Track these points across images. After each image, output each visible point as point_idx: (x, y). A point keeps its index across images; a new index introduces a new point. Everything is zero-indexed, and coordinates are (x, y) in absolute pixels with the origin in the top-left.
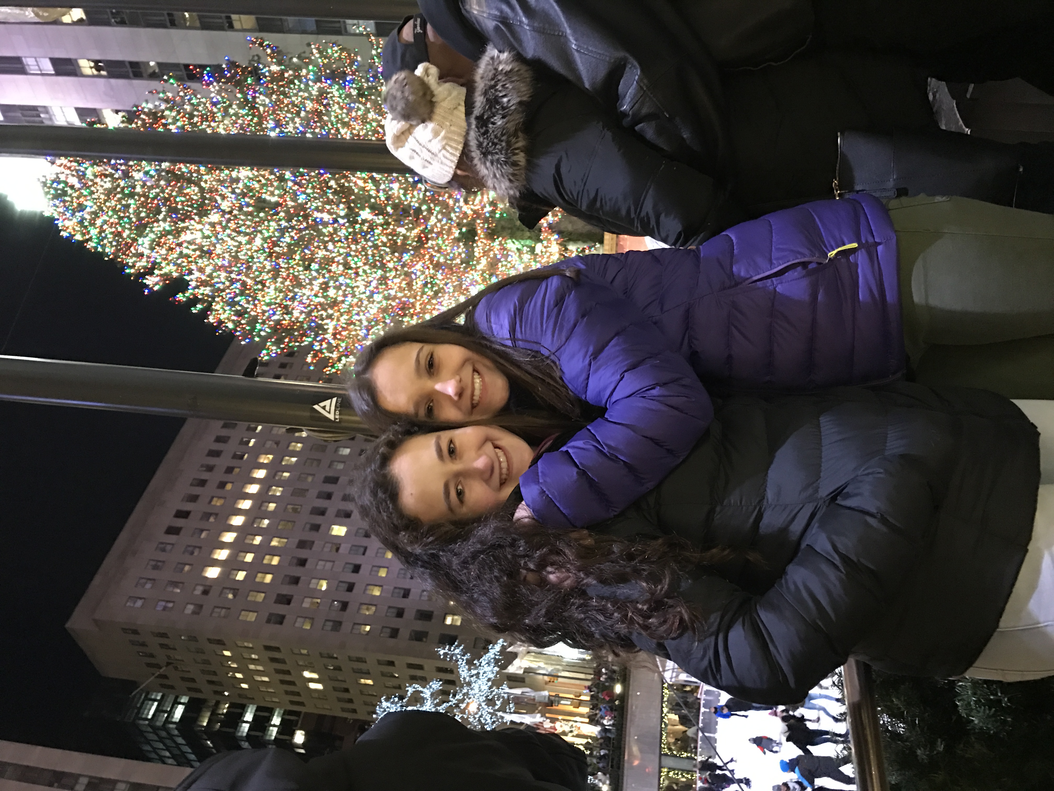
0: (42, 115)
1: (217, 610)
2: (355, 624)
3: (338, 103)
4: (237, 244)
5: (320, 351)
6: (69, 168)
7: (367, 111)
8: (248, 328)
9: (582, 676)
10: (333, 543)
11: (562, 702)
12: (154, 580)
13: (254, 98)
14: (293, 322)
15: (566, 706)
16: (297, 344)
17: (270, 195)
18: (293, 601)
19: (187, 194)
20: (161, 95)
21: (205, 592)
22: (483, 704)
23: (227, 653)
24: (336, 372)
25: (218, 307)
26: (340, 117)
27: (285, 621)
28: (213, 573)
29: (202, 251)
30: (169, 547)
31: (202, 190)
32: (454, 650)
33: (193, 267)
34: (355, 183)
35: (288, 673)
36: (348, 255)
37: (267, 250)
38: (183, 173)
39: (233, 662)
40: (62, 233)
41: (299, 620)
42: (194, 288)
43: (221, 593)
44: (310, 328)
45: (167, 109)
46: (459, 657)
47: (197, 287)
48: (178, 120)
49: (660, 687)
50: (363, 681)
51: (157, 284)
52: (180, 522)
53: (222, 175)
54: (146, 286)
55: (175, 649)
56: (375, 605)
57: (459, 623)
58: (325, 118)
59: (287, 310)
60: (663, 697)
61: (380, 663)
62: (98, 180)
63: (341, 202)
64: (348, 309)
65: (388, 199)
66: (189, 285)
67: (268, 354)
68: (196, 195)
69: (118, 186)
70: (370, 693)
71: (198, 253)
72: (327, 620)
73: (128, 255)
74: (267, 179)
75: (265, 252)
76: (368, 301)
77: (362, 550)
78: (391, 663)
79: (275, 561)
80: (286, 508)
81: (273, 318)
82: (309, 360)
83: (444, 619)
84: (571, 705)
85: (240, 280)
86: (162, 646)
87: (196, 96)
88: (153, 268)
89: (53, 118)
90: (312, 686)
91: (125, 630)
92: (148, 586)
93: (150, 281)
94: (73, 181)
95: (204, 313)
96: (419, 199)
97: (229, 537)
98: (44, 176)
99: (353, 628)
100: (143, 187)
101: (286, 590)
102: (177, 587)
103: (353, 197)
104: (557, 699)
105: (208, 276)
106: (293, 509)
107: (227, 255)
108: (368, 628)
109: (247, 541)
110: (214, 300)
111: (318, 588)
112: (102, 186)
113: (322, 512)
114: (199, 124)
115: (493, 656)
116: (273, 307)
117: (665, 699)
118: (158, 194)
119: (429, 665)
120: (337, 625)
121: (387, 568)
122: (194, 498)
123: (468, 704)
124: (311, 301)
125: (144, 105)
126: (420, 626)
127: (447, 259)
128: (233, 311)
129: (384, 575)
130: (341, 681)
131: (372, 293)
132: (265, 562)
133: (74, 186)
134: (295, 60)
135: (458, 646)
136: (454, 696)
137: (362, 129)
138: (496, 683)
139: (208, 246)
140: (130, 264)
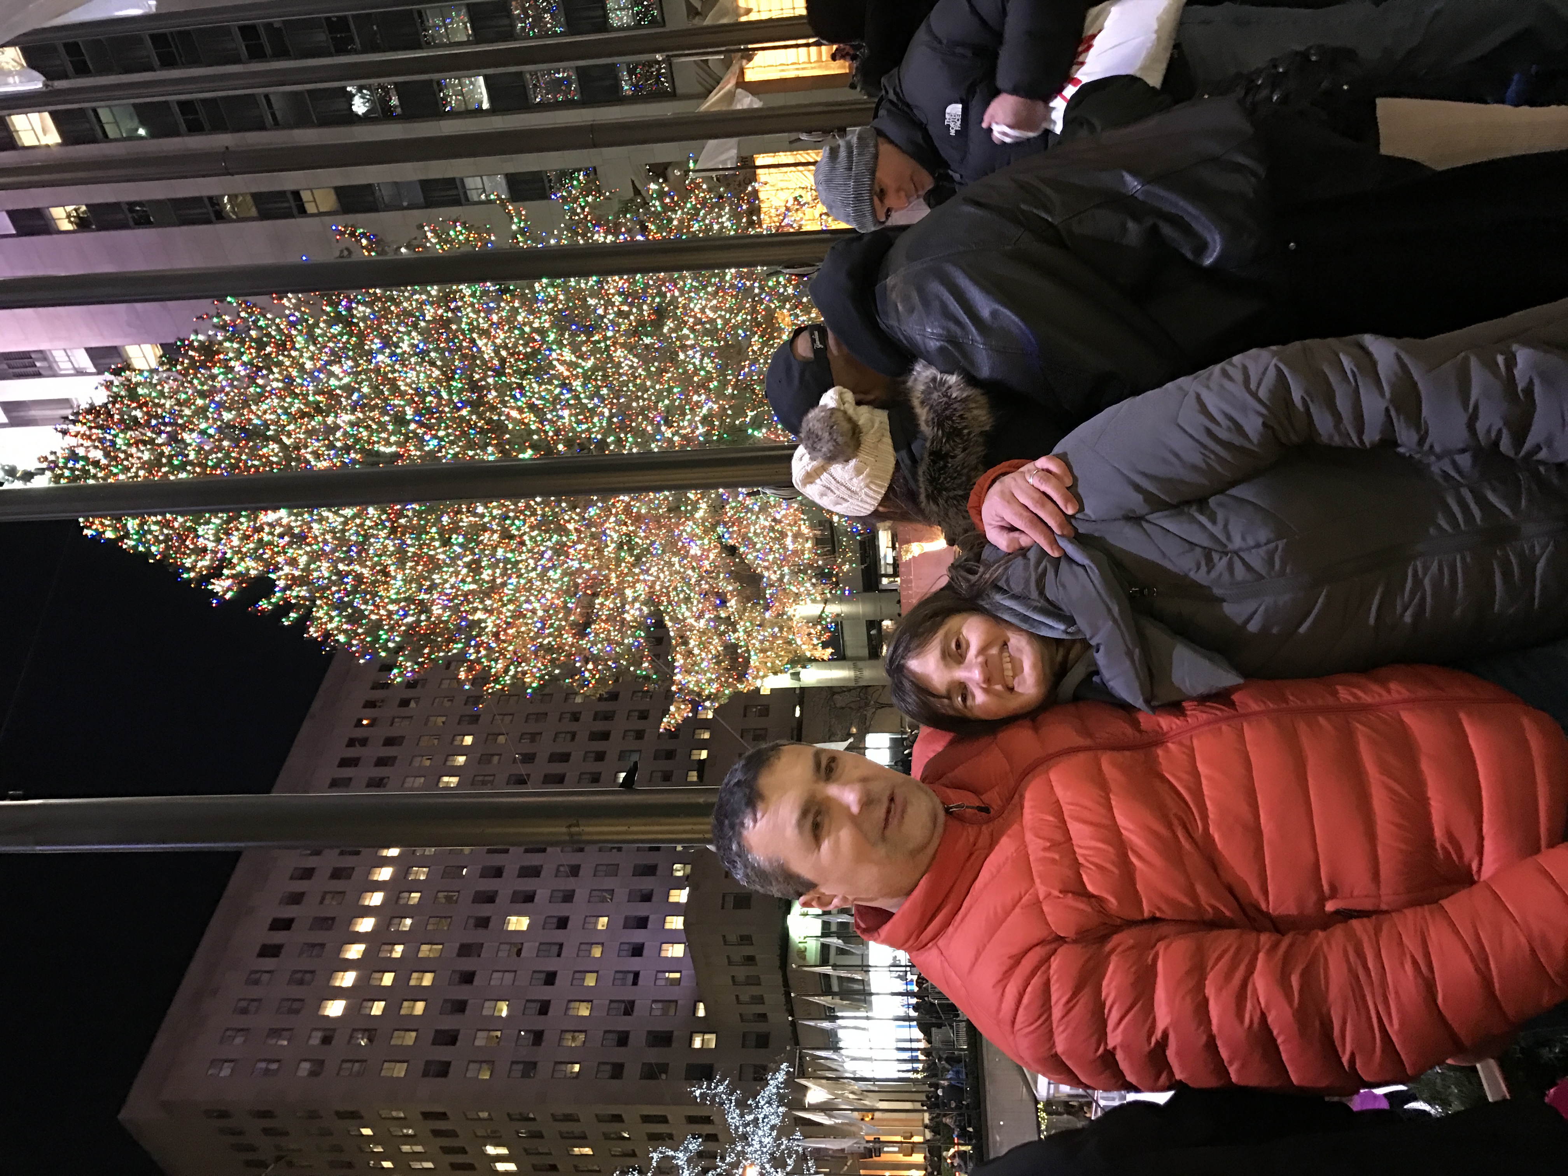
0: (38, 364)
1: (345, 1065)
2: (557, 1063)
3: (472, 305)
4: (342, 519)
5: (478, 661)
6: (89, 437)
7: (515, 311)
8: (368, 639)
9: (908, 1106)
10: (510, 944)
11: (886, 1149)
12: (248, 1030)
13: (349, 309)
14: (434, 623)
15: (891, 1155)
16: (441, 654)
17: (385, 445)
18: (460, 1037)
19: (263, 456)
20: (215, 320)
21: (326, 1040)
22: (767, 1166)
23: (367, 1132)
24: (503, 689)
25: (321, 614)
26: (475, 323)
27: (452, 1069)
28: (335, 1009)
29: (293, 535)
30: (265, 977)
31: (284, 447)
32: (715, 1088)
33: (280, 559)
34: (508, 416)
35: (463, 1151)
36: (506, 517)
37: (387, 524)
38: (255, 426)
39: (377, 1144)
40: (86, 532)
41: (472, 1066)
42: (284, 590)
43: (351, 1037)
44: (459, 628)
45: (227, 339)
46: (724, 1097)
47: (288, 587)
48: (242, 354)
49: (1034, 1110)
50: (577, 1150)
51: (229, 589)
52: (279, 937)
53: (313, 423)
54: (214, 594)
55: (286, 1134)
56: (585, 1031)
57: (713, 1045)
58: (454, 327)
59: (424, 608)
60: (1039, 1124)
61: (600, 1119)
62: (133, 450)
63: (489, 444)
64: (514, 595)
65: (557, 432)
66: (276, 586)
67: (401, 674)
68: (276, 455)
69: (162, 454)
70: (590, 1168)
71: (287, 539)
72: (513, 1063)
73: (184, 553)
74: (379, 423)
75: (385, 527)
76: (542, 580)
77: (555, 949)
78: (618, 1118)
79: (427, 980)
80: (436, 897)
81: (405, 621)
82: (462, 676)
83: (691, 1041)
84: (899, 1152)
85: (352, 570)
86: (266, 1131)
87: (265, 316)
88: (221, 568)
89: (55, 365)
90: (501, 1167)
91: (208, 1113)
92: (239, 1040)
93: (218, 586)
94: (97, 454)
95: (302, 624)
96: (601, 427)
97: (355, 951)
98: (55, 453)
99: (554, 1071)
100: (198, 453)
101: (448, 1023)
102: (280, 1037)
103: (507, 436)
104: (877, 1145)
105: (303, 570)
106: (446, 897)
107: (328, 537)
108: (577, 1068)
109: (382, 955)
110: (314, 604)
111: (496, 1014)
112: (139, 458)
113: (490, 898)
114: (274, 355)
115: (775, 1091)
116: (402, 604)
117: (1043, 1127)
118: (220, 461)
119: (676, 1114)
120: (530, 1067)
121: (597, 972)
122: (296, 899)
123: (745, 1168)
124: (458, 589)
125: (193, 337)
126: (654, 1055)
127: (651, 509)
128: (344, 617)
129: (592, 984)
130: (546, 1154)
131: (546, 570)
132: (413, 983)
133: (99, 461)
134: (403, 250)
135: (721, 1082)
136: (723, 1159)
137: (509, 337)
138: (783, 1131)
139: (301, 526)
140: (188, 565)
